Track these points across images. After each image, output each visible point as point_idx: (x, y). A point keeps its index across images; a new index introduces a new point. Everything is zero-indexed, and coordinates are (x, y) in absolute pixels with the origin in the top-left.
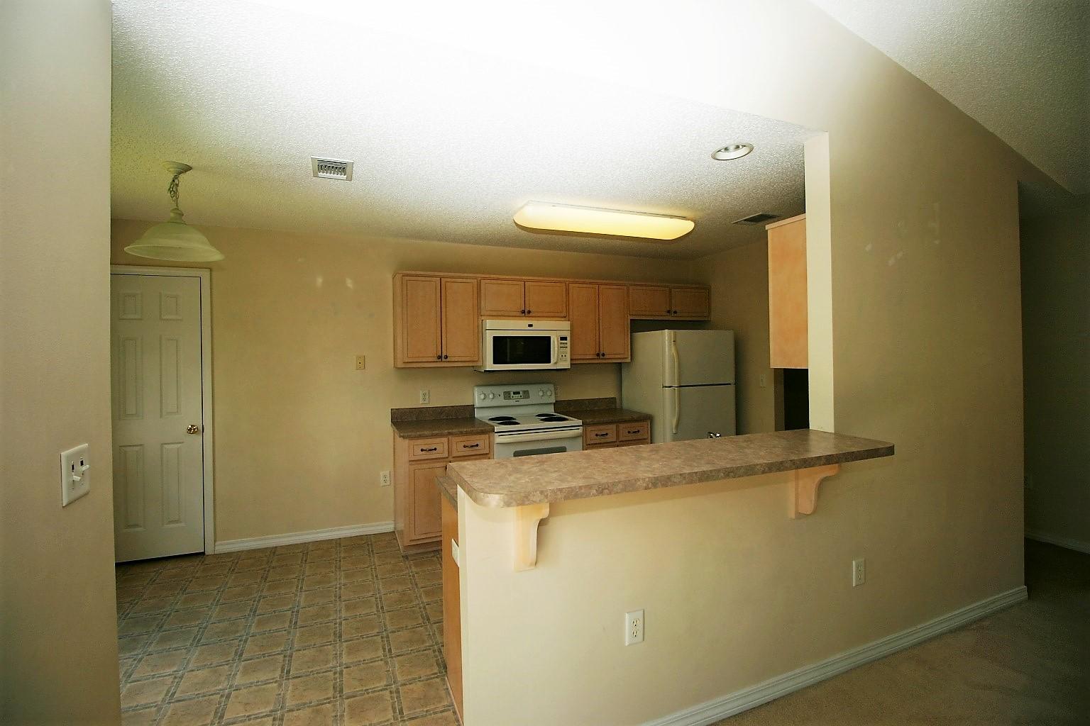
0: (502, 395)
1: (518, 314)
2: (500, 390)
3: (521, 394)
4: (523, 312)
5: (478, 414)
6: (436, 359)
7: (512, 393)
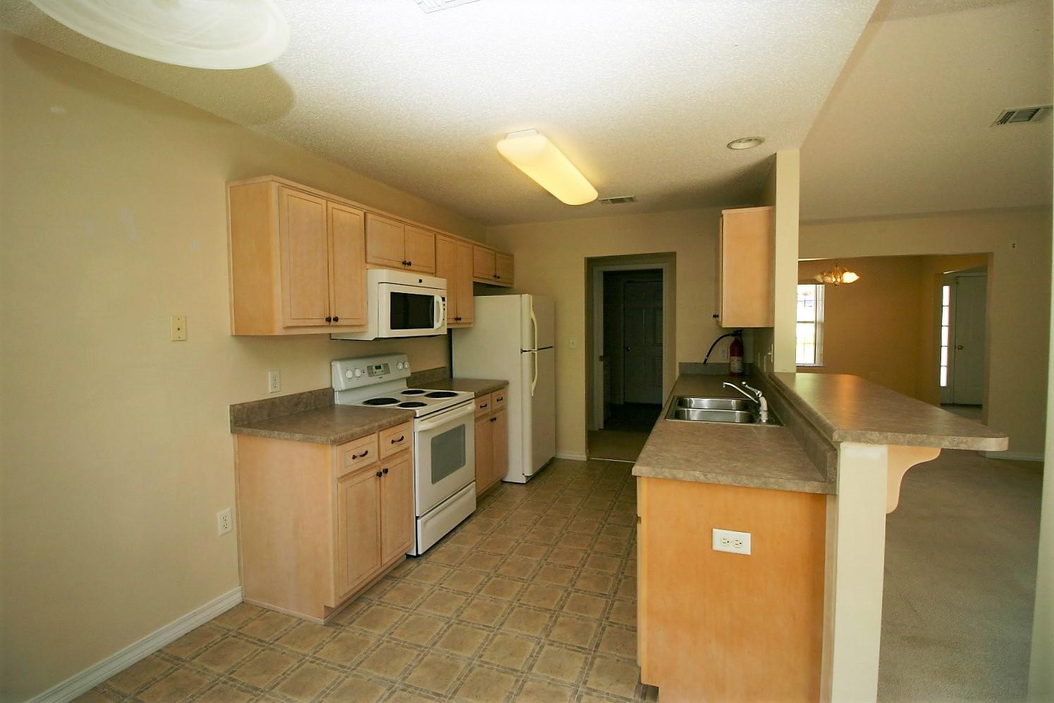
0: (366, 372)
1: (400, 265)
2: (364, 364)
3: (382, 369)
4: (404, 263)
5: (339, 400)
6: (324, 322)
7: (374, 368)
